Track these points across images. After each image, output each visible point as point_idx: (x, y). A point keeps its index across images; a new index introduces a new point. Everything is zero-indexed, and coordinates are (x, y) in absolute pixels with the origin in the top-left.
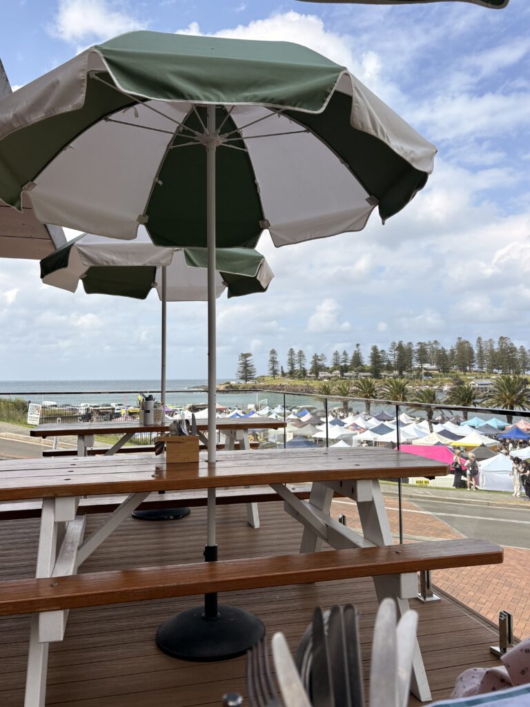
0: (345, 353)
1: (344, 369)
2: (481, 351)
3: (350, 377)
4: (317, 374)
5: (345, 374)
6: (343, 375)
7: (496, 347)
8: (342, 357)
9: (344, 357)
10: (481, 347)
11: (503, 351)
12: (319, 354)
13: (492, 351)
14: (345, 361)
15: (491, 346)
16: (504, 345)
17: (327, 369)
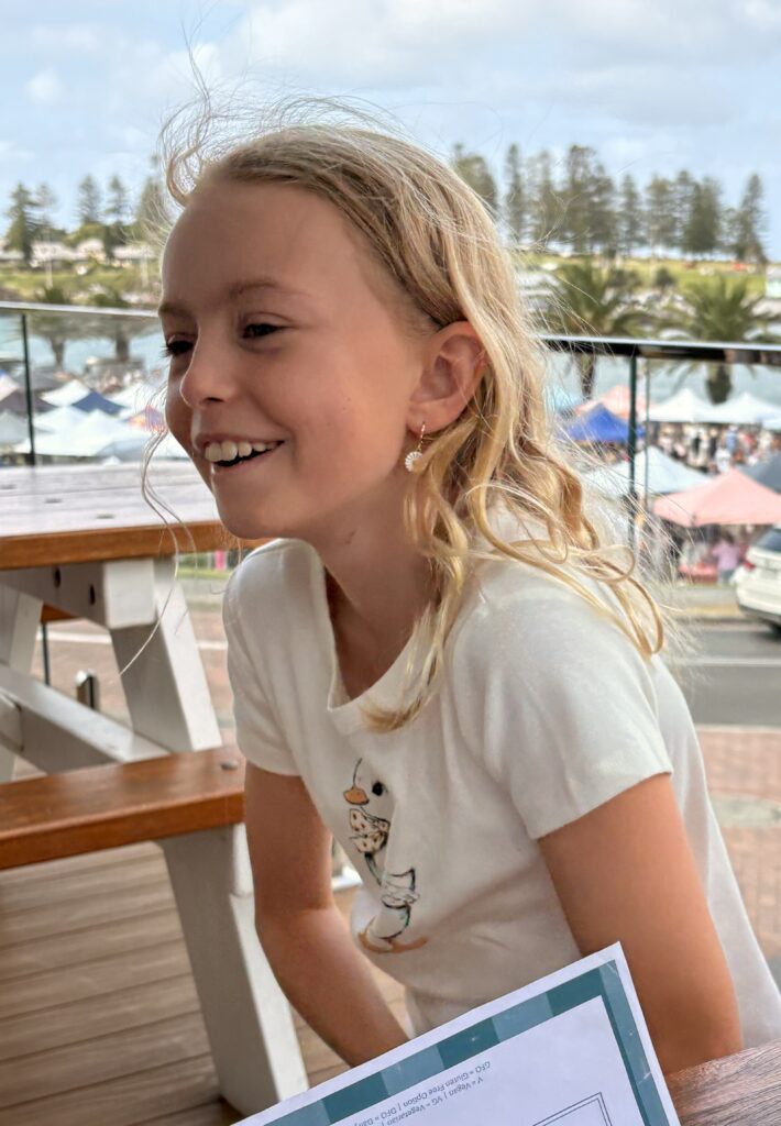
0: (116, 185)
1: (114, 238)
2: (517, 188)
3: (136, 261)
4: (27, 251)
5: (120, 252)
6: (111, 256)
7: (559, 176)
8: (106, 198)
9: (113, 195)
10: (517, 177)
11: (576, 187)
12: (32, 187)
13: (547, 188)
14: (116, 210)
15: (546, 172)
16: (581, 170)
17: (58, 236)
